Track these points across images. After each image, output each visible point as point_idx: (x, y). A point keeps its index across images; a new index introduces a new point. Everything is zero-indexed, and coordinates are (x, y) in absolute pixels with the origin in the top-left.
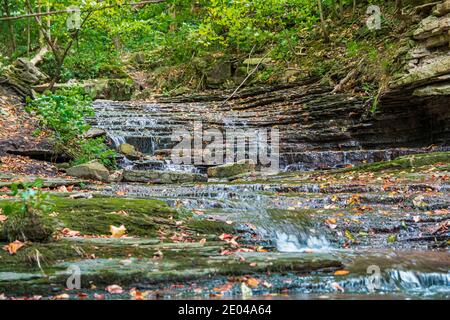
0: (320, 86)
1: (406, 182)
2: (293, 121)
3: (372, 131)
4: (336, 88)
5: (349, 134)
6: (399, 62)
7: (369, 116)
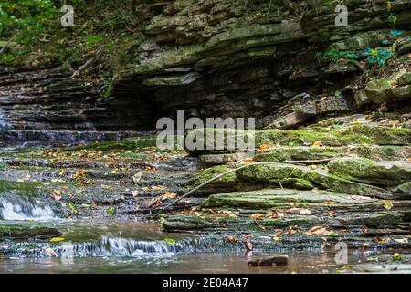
0: (61, 71)
1: (129, 160)
2: (33, 102)
3: (105, 115)
4: (75, 74)
5: (84, 116)
6: (132, 54)
7: (103, 101)
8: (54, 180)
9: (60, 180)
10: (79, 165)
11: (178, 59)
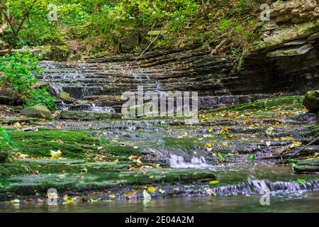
0: (202, 50)
1: (261, 118)
2: (182, 75)
3: (238, 82)
4: (213, 52)
5: (222, 84)
6: (257, 33)
7: (236, 71)
8: (205, 136)
9: (210, 136)
10: (223, 124)
11: (295, 35)
